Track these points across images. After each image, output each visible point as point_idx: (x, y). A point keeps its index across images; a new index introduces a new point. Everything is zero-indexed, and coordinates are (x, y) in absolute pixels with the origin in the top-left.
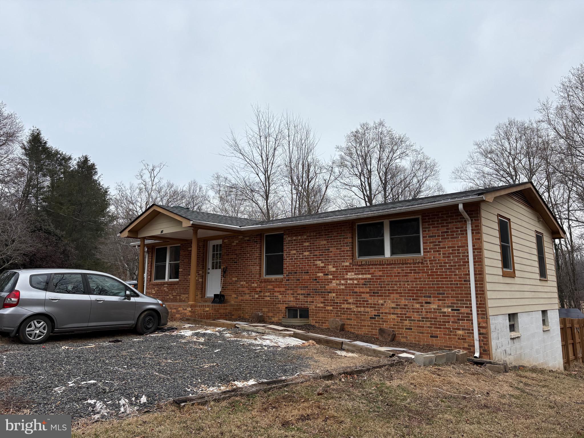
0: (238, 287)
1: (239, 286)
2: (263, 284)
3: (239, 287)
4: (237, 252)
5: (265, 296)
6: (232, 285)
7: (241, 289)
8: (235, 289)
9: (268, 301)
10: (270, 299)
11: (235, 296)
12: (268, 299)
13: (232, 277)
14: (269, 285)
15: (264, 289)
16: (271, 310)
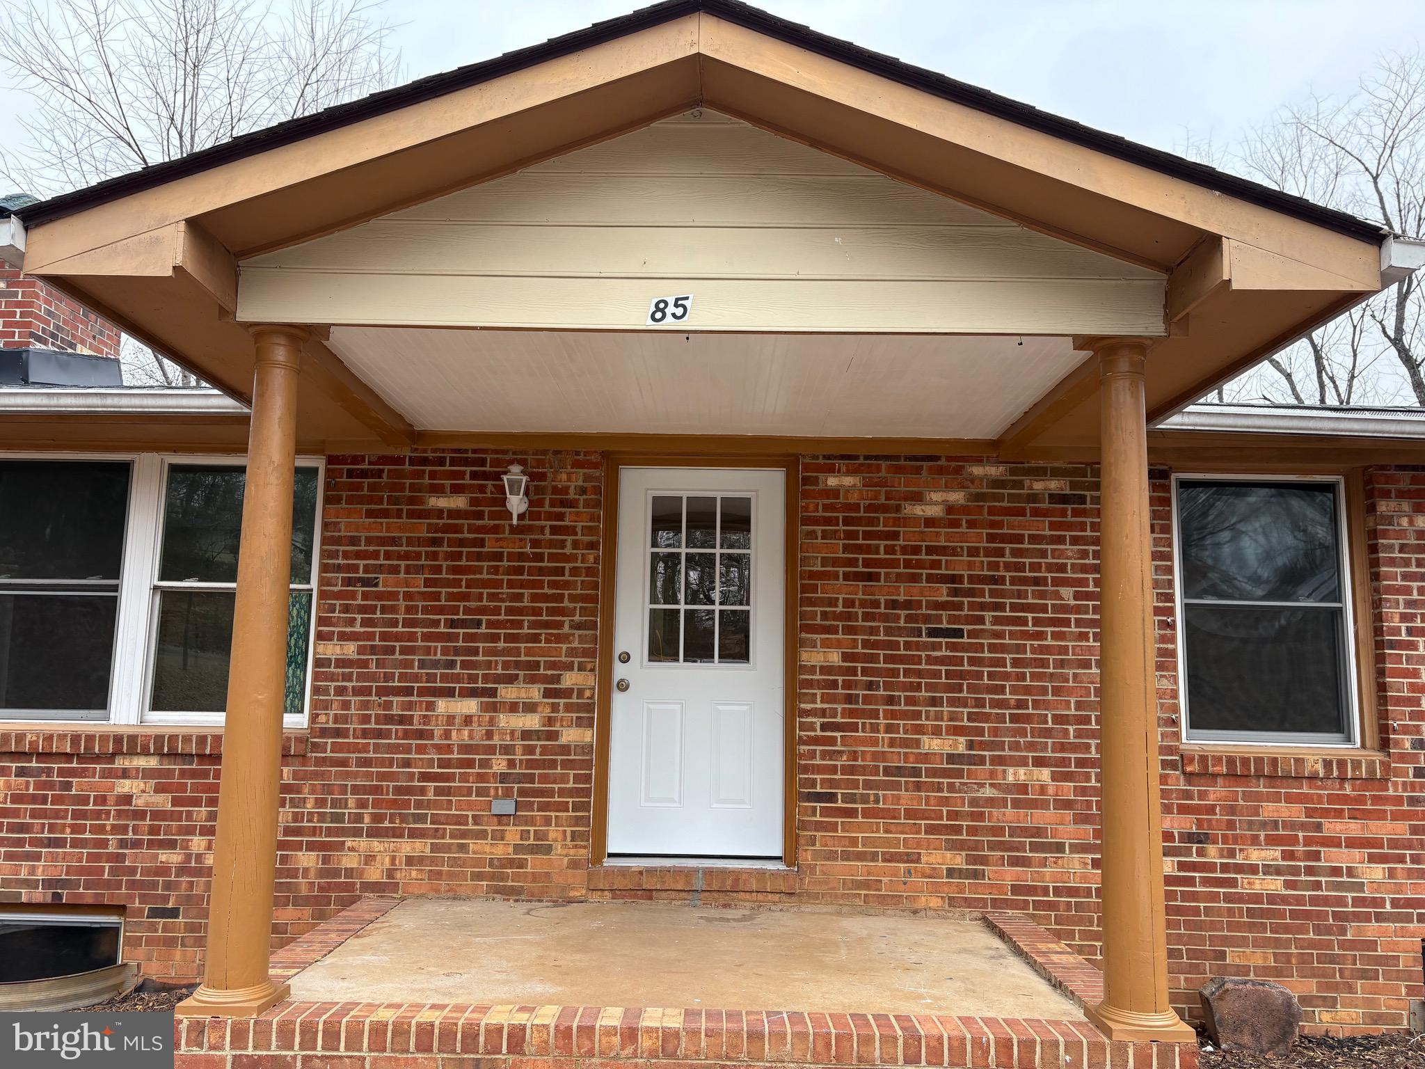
0: (974, 802)
1: (988, 792)
2: (1216, 793)
3: (991, 802)
4: (961, 566)
5: (1239, 868)
6: (918, 787)
7: (1008, 815)
8: (953, 815)
9: (1272, 899)
10: (1288, 885)
11: (959, 860)
12: (1275, 885)
13: (920, 730)
14: (1276, 798)
15: (1231, 825)
16: (1304, 959)
